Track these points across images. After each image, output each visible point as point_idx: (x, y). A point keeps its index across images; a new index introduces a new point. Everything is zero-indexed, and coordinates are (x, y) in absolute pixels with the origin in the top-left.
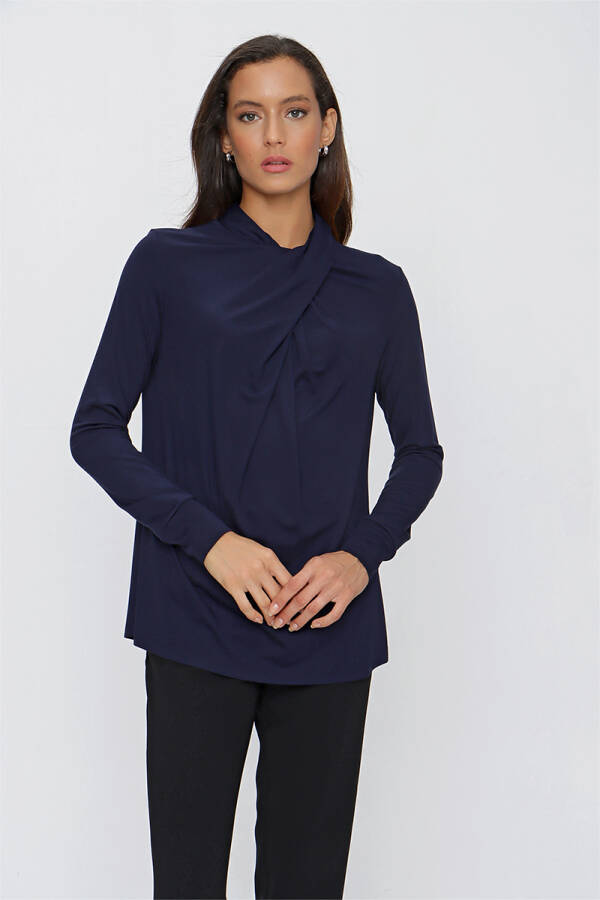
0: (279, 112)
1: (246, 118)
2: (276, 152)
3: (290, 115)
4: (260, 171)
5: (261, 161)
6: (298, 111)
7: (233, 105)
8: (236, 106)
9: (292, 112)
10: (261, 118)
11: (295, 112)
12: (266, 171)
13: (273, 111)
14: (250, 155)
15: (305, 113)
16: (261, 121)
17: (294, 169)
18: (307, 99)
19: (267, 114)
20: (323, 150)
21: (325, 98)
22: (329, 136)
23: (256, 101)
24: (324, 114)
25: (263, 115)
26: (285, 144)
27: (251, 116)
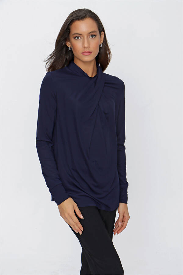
0: (87, 37)
1: (76, 38)
3: (91, 37)
7: (72, 34)
9: (91, 36)
14: (78, 50)
16: (81, 39)
17: (92, 53)
18: (96, 32)
22: (102, 41)
23: (80, 33)
26: (90, 47)
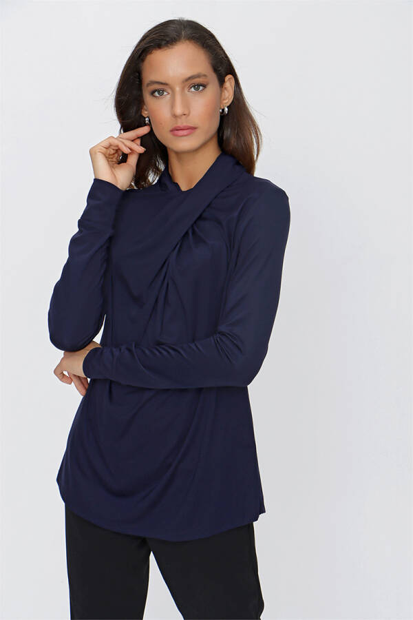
0: (183, 89)
1: (156, 94)
2: (182, 123)
3: (193, 89)
4: (170, 136)
5: (170, 128)
6: (199, 85)
7: (146, 83)
8: (148, 85)
9: (194, 86)
10: (169, 94)
11: (197, 86)
12: (175, 135)
13: (178, 89)
14: (161, 124)
15: (205, 86)
16: (169, 96)
17: (198, 131)
18: (205, 75)
19: (173, 90)
20: (223, 110)
21: (222, 70)
22: (228, 96)
23: (163, 82)
24: (222, 82)
25: (170, 91)
26: (189, 115)
27: (161, 92)
